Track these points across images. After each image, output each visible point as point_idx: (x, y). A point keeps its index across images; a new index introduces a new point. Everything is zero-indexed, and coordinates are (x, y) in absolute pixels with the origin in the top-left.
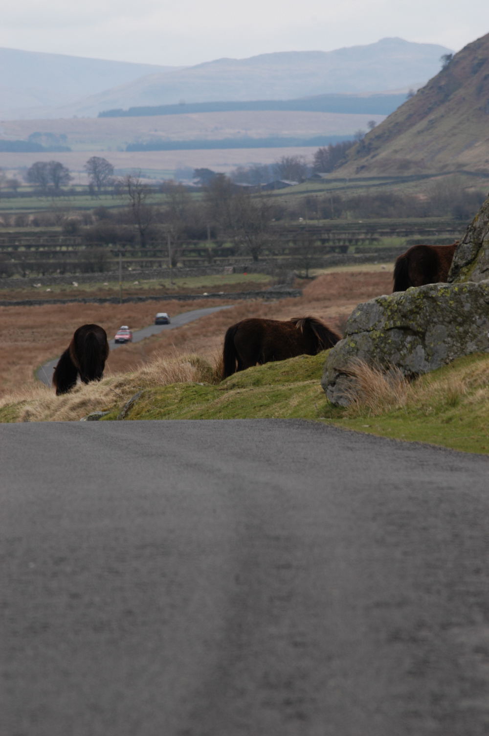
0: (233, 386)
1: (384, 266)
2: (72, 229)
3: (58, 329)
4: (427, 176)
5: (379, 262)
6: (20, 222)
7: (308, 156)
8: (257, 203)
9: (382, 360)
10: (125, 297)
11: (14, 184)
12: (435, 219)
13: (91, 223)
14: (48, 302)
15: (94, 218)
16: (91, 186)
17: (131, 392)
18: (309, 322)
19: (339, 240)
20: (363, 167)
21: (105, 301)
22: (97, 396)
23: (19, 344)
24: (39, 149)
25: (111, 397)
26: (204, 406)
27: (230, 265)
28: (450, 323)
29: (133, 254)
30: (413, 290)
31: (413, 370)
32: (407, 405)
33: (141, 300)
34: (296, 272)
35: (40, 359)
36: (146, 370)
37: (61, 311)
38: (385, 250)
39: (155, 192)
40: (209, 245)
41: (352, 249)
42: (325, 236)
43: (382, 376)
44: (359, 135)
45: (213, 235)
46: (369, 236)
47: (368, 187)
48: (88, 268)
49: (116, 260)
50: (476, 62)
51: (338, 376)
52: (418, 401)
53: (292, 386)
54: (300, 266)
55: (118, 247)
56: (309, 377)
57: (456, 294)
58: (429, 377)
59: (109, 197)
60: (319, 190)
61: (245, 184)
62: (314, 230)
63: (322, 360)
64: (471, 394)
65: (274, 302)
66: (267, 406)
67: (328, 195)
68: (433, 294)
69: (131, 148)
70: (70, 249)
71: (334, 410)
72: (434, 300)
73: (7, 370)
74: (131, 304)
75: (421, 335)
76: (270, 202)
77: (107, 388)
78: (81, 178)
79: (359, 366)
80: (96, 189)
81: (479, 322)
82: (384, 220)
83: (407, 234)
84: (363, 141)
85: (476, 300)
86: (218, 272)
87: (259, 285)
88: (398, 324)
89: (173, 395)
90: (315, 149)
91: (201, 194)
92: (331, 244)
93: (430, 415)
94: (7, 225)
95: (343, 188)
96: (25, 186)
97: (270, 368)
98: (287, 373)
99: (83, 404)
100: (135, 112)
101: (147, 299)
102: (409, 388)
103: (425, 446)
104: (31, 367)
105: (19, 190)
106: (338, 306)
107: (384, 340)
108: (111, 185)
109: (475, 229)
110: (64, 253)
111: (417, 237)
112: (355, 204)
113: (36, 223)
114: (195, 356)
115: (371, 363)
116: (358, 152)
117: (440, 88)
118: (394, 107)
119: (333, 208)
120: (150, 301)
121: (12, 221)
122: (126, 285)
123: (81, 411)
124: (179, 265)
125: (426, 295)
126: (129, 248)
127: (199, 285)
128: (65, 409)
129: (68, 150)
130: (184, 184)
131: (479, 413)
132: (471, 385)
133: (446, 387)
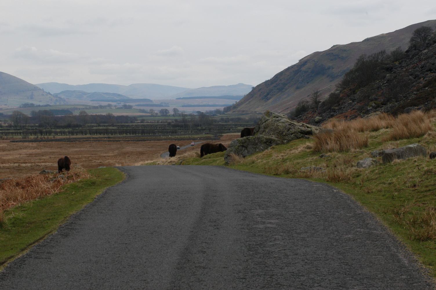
0: (204, 158)
1: (238, 133)
2: (169, 124)
3: (166, 146)
4: (248, 114)
5: (237, 133)
6: (158, 122)
7: (222, 109)
8: (210, 119)
9: (238, 153)
10: (181, 139)
11: (157, 114)
12: (250, 123)
13: (174, 122)
14: (164, 140)
15: (174, 121)
16: (174, 114)
17: (182, 159)
18: (220, 145)
19: (229, 127)
20: (234, 111)
21: (176, 140)
22: (174, 160)
23: (157, 149)
24: (162, 106)
25: (177, 160)
26: (198, 163)
27: (204, 132)
28: (253, 145)
29: (183, 130)
30: (245, 137)
31: (245, 155)
32: (243, 163)
33: (184, 140)
34: (219, 134)
35: (161, 153)
36: (185, 154)
37: (166, 142)
38: (238, 130)
39: (188, 116)
40: (200, 128)
41: (231, 129)
42: (225, 126)
43: (237, 156)
44: (233, 104)
45: (201, 126)
46: (235, 127)
47: (235, 116)
48: (173, 132)
49: (179, 131)
50: (259, 89)
51: (228, 156)
52: (245, 162)
53: (217, 158)
54: (220, 133)
55: (179, 128)
56: (221, 157)
57: (254, 138)
58: (248, 157)
59: (178, 117)
60: (224, 116)
61: (208, 115)
62: (223, 125)
63: (224, 153)
64: (257, 161)
65: (214, 141)
66: (212, 163)
67: (226, 118)
68: (249, 138)
69: (183, 106)
70: (169, 128)
71: (227, 164)
72: (249, 140)
73: (154, 155)
74: (182, 141)
75: (246, 148)
76: (213, 119)
77: (176, 158)
78: (171, 113)
79: (232, 154)
80: (175, 115)
81: (259, 145)
82: (239, 123)
83: (243, 126)
84: (234, 106)
85: (259, 140)
86: (201, 134)
87: (211, 137)
88: (241, 145)
89: (191, 160)
90: (224, 107)
91: (198, 117)
92: (227, 128)
93: (248, 165)
94: (155, 123)
95: (229, 116)
96: (159, 114)
97: (213, 154)
98: (216, 156)
99: (171, 162)
100: (184, 98)
101: (185, 140)
102: (243, 159)
103: (247, 172)
104: (160, 154)
105: (158, 115)
106: (228, 142)
107: (238, 148)
108: (178, 114)
109: (259, 124)
110: (167, 129)
111: (246, 127)
112: (232, 120)
113: (161, 122)
114: (196, 152)
115: (235, 153)
116: (233, 108)
117: (251, 94)
118: (241, 98)
119: (227, 120)
120: (186, 140)
121: (156, 122)
122: (181, 136)
123: (170, 163)
124: (193, 132)
125: (247, 139)
126: (182, 128)
127: (197, 137)
128: (167, 163)
129: (169, 106)
130: (194, 114)
131: (259, 165)
132: (257, 159)
133: (252, 159)
